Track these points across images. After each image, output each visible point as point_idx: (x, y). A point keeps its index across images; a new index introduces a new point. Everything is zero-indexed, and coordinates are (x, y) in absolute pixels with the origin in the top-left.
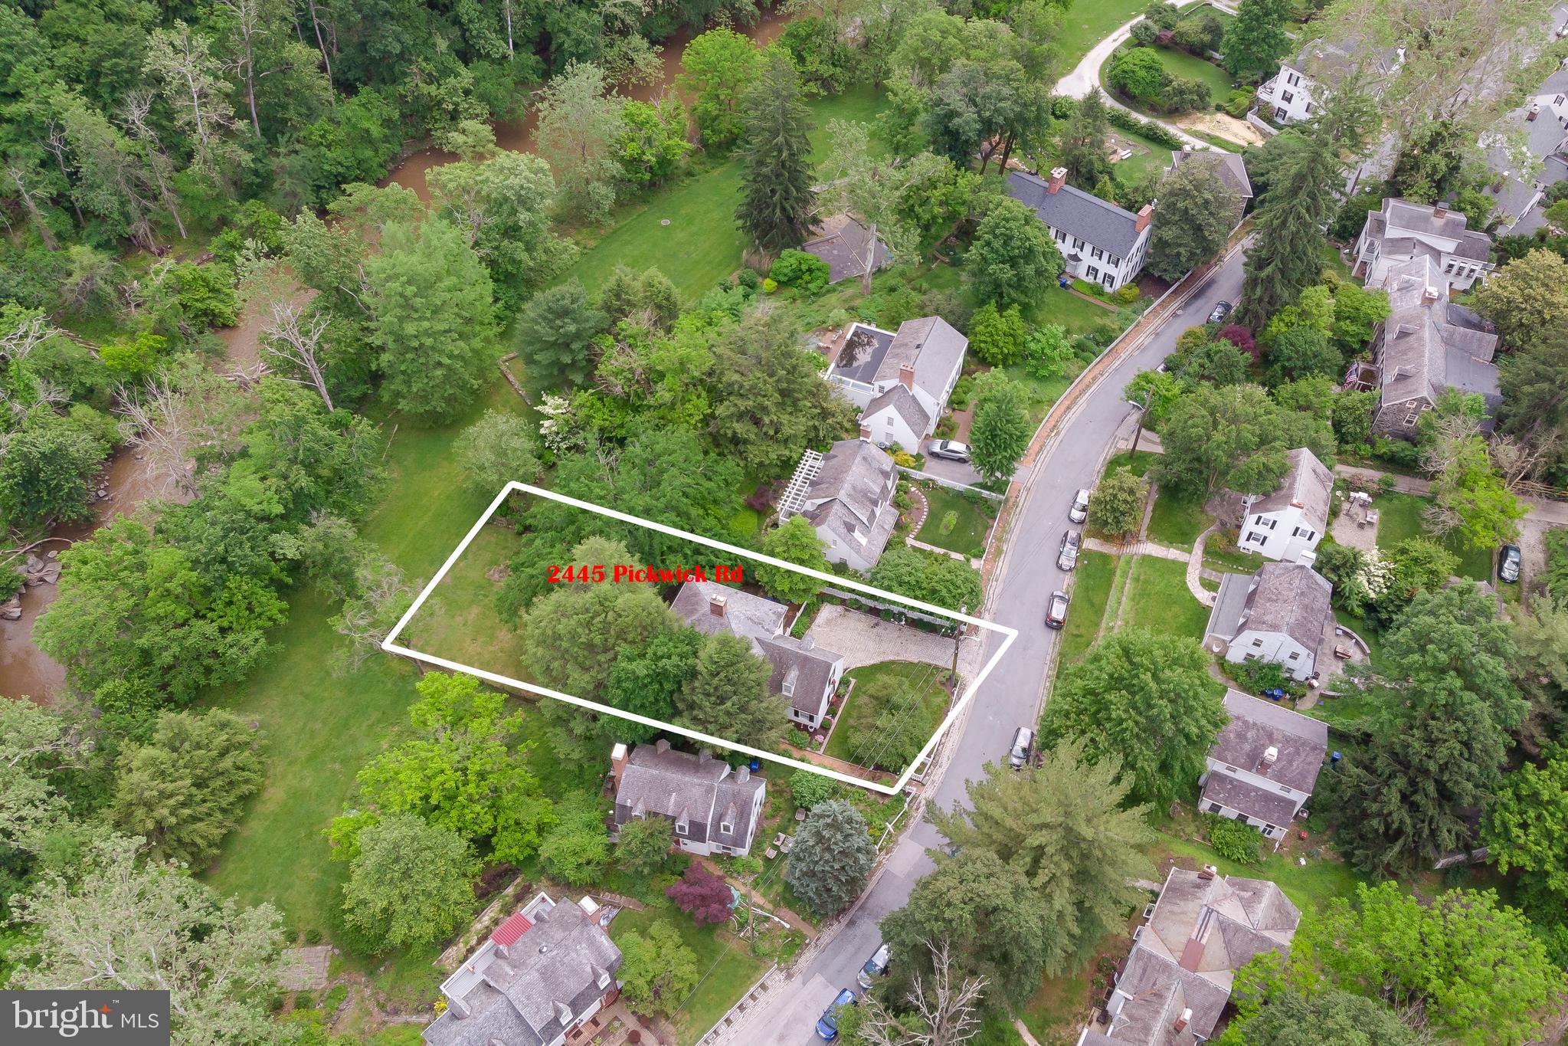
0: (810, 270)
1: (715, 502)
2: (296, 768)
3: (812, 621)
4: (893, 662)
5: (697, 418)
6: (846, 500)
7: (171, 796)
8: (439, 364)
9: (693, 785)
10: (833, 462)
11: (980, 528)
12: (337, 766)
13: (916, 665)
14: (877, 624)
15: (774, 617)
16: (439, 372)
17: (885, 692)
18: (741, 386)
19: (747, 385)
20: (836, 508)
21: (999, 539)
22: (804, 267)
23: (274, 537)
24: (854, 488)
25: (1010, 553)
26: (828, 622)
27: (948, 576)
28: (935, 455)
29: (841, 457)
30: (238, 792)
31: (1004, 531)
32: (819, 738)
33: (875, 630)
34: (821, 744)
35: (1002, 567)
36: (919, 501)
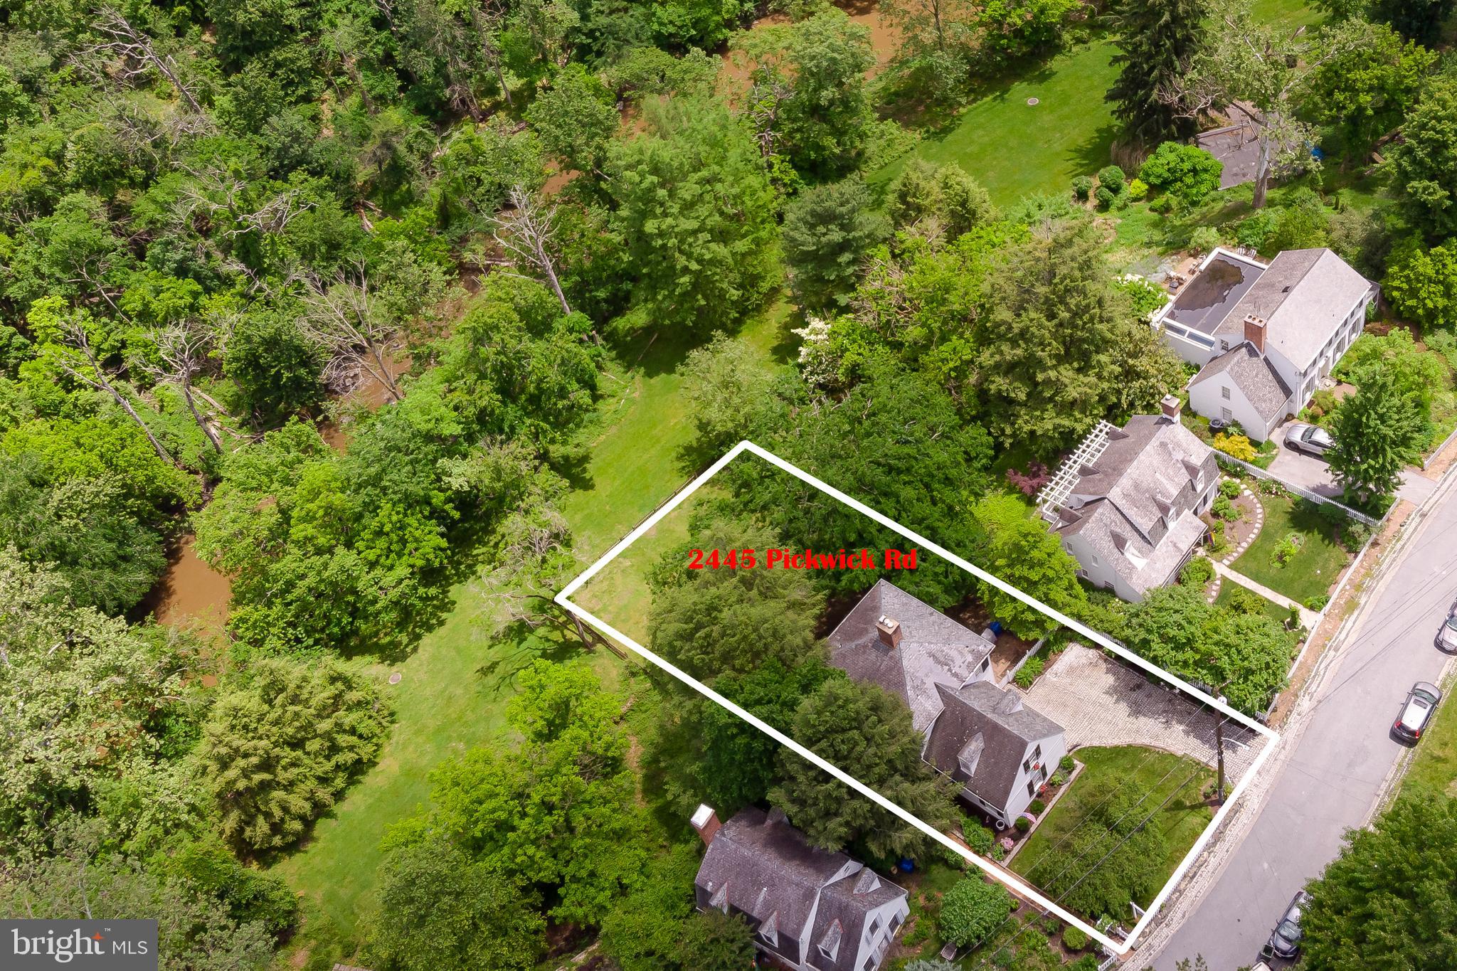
0: (1194, 171)
1: (948, 481)
2: (420, 740)
3: (1048, 664)
4: (1146, 749)
5: (951, 365)
6: (1121, 503)
7: (246, 756)
8: (686, 270)
9: (790, 883)
10: (1121, 443)
11: (1332, 565)
12: (461, 746)
13: (1178, 759)
14: (1139, 687)
15: (970, 658)
16: (685, 279)
17: (1101, 799)
18: (1010, 328)
19: (1016, 328)
20: (1102, 510)
21: (1358, 587)
22: (1187, 166)
23: (443, 462)
24: (1136, 486)
25: (1369, 609)
26: (1071, 670)
27: (1233, 639)
28: (1291, 445)
29: (1131, 440)
30: (340, 758)
31: (1367, 575)
32: (1007, 842)
33: (1134, 695)
34: (1006, 852)
35: (1352, 627)
36: (1251, 512)
